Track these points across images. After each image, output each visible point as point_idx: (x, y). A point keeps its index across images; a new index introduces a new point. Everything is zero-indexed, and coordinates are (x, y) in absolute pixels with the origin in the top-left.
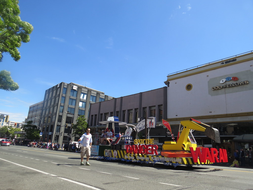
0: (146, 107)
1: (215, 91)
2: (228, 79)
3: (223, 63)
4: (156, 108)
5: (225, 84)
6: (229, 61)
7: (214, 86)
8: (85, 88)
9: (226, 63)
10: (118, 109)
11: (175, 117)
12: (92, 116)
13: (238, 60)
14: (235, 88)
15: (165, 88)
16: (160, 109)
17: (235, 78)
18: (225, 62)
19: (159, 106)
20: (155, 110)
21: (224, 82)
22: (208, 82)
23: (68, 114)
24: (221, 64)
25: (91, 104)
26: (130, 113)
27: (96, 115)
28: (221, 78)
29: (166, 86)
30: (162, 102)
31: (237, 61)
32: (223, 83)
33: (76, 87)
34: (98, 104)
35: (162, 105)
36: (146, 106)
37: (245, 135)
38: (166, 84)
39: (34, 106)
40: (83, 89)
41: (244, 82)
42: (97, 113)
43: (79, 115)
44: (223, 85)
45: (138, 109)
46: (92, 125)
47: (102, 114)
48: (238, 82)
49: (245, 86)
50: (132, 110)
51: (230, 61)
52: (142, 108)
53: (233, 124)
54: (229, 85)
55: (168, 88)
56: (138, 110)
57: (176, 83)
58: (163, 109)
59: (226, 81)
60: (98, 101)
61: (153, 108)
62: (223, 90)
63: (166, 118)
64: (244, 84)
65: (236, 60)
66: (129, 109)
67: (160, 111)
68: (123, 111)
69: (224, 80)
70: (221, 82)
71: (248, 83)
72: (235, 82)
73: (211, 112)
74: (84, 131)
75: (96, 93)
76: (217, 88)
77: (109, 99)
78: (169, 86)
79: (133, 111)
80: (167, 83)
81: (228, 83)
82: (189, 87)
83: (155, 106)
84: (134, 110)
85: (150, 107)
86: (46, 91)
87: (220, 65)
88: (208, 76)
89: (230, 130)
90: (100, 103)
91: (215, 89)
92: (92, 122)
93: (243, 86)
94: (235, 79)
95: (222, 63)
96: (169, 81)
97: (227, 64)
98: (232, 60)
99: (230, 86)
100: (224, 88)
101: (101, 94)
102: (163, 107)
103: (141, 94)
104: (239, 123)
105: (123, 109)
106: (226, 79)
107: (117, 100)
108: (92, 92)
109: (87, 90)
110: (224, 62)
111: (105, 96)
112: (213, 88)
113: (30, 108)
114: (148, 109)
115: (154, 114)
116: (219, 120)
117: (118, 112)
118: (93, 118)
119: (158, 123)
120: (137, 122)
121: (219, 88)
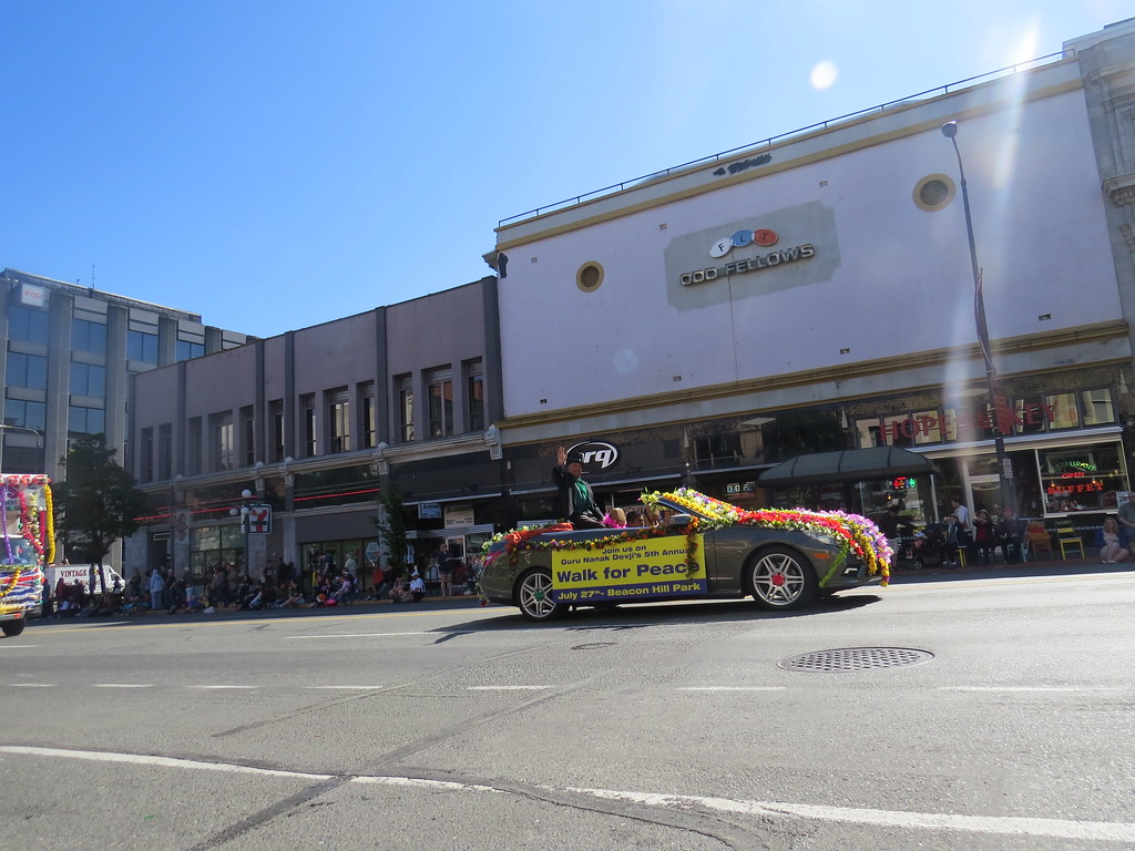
0: (409, 374)
1: (693, 290)
2: (741, 239)
3: (721, 172)
4: (455, 375)
5: (729, 260)
6: (743, 161)
7: (689, 270)
8: (91, 293)
9: (733, 169)
10: (275, 391)
11: (536, 408)
12: (147, 432)
13: (777, 158)
14: (765, 278)
15: (489, 285)
16: (471, 381)
17: (765, 235)
18: (729, 165)
19: (468, 364)
20: (448, 382)
21: (726, 250)
22: (667, 252)
24: (715, 173)
25: (134, 377)
26: (338, 407)
27: (166, 428)
28: (714, 233)
29: (494, 273)
30: (477, 347)
31: (772, 163)
32: (719, 253)
33: (40, 291)
34: (174, 373)
35: (479, 359)
36: (408, 370)
37: (801, 457)
38: (491, 266)
40: (80, 302)
41: (800, 252)
42: (172, 419)
43: (71, 434)
44: (722, 264)
45: (372, 382)
46: (150, 478)
47: (196, 421)
48: (776, 250)
49: (802, 265)
50: (345, 388)
51: (746, 165)
52: (390, 379)
53: (760, 421)
54: (746, 263)
55: (502, 283)
56: (374, 389)
57: (534, 260)
58: (484, 379)
59: (733, 248)
60: (175, 355)
61: (441, 376)
62: (724, 282)
63: (499, 416)
64: (801, 255)
65: (768, 158)
66: (333, 387)
67: (471, 384)
68: (301, 396)
69: (727, 243)
70: (715, 252)
71: (813, 255)
72: (764, 252)
73: (680, 378)
74: (109, 510)
75: (154, 319)
76: (698, 276)
77: (227, 346)
78: (504, 275)
79: (351, 395)
80: (497, 260)
81: (740, 256)
82: (590, 276)
83: (448, 366)
84: (353, 389)
85: (427, 373)
87: (708, 178)
88: (663, 227)
89: (751, 443)
90: (183, 365)
91: (692, 283)
92: (150, 464)
93: (793, 266)
94: (766, 237)
95: (717, 168)
96: (505, 253)
97: (736, 174)
98: (755, 157)
99: (746, 266)
100: (725, 275)
101: (183, 325)
102: (483, 367)
103: (382, 312)
104: (784, 415)
105: (301, 389)
106: (734, 237)
107: (268, 346)
108: (134, 314)
109: (103, 307)
110: (726, 167)
111: (208, 329)
112: (685, 279)
114: (416, 381)
115: (446, 401)
116: (709, 409)
117: (276, 404)
118: (150, 442)
119: (463, 438)
120: (373, 443)
121: (708, 278)
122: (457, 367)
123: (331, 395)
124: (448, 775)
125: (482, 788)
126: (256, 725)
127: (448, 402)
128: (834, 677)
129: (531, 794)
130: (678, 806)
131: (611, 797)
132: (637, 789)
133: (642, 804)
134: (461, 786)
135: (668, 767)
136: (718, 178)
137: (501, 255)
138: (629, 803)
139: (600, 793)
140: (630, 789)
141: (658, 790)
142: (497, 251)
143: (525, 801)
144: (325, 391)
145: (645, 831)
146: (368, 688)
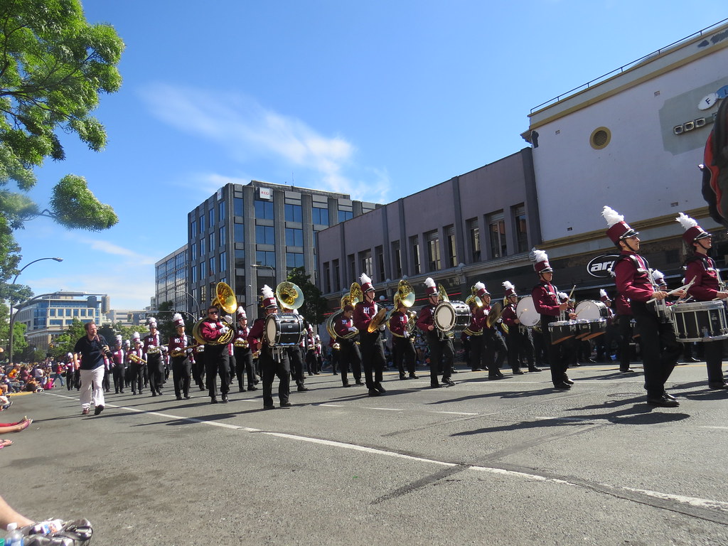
0: (476, 219)
1: (685, 138)
2: (724, 92)
3: (705, 43)
4: (506, 216)
5: (715, 110)
6: (724, 31)
7: (680, 122)
8: (293, 189)
9: (715, 40)
10: (395, 235)
11: (564, 234)
12: (326, 264)
15: (527, 153)
16: (517, 219)
18: (711, 37)
19: (514, 208)
20: (502, 222)
21: (712, 103)
22: (661, 112)
23: (259, 270)
24: (700, 46)
25: (317, 233)
26: (432, 243)
27: (336, 262)
28: (704, 91)
29: (529, 145)
30: (520, 196)
32: (708, 106)
33: (268, 190)
34: (338, 230)
35: (522, 205)
36: (475, 216)
38: (527, 141)
39: (166, 262)
40: (288, 194)
42: (339, 256)
43: (288, 268)
44: (709, 114)
45: (452, 225)
46: (329, 291)
47: (352, 256)
50: (436, 231)
51: (727, 34)
52: (464, 222)
55: (536, 152)
56: (454, 229)
57: (558, 132)
58: (526, 218)
59: (718, 100)
60: (337, 220)
61: (497, 218)
63: (539, 242)
66: (428, 230)
67: (518, 222)
68: (410, 238)
69: (713, 98)
70: (703, 105)
73: (677, 204)
74: (309, 309)
75: (325, 199)
76: (689, 126)
77: (365, 211)
78: (536, 145)
79: (439, 235)
80: (531, 136)
82: (600, 138)
83: (501, 211)
84: (441, 230)
85: (487, 216)
86: (189, 215)
87: (694, 50)
88: (657, 94)
90: (342, 224)
91: (684, 132)
92: (329, 283)
95: (701, 42)
96: (536, 131)
97: (719, 42)
100: (712, 122)
101: (341, 201)
102: (525, 209)
103: (456, 180)
105: (409, 233)
106: (718, 92)
107: (389, 210)
108: (315, 198)
109: (299, 196)
110: (708, 39)
111: (354, 202)
112: (678, 129)
113: (157, 268)
114: (481, 221)
115: (501, 234)
117: (395, 244)
118: (328, 270)
119: (515, 257)
120: (455, 264)
121: (697, 126)
122: (508, 211)
123: (427, 235)
124: (534, 471)
125: (559, 481)
126: (405, 431)
127: (503, 235)
129: (595, 487)
130: (719, 509)
131: (660, 497)
132: (680, 493)
133: (687, 504)
135: (703, 481)
136: (702, 49)
137: (534, 132)
138: (676, 502)
139: (650, 493)
140: (675, 493)
141: (699, 496)
142: (530, 130)
143: (593, 493)
144: (424, 233)
145: (694, 523)
146: (469, 414)
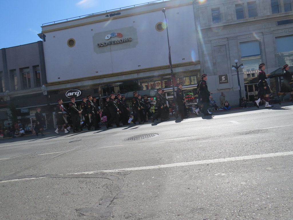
0: (15, 70)
1: (101, 49)
2: (113, 35)
3: (107, 16)
4: (31, 70)
5: (110, 40)
6: (113, 13)
7: (100, 43)
9: (111, 15)
11: (57, 80)
14: (120, 46)
15: (40, 43)
16: (36, 72)
17: (119, 34)
19: (35, 67)
20: (28, 73)
21: (109, 38)
22: (93, 37)
28: (107, 33)
29: (42, 40)
30: (37, 62)
31: (121, 15)
32: (108, 39)
35: (38, 66)
36: (14, 68)
37: (129, 93)
38: (41, 38)
41: (128, 39)
44: (108, 42)
45: (2, 72)
48: (122, 39)
49: (129, 43)
51: (114, 15)
53: (119, 84)
54: (114, 42)
55: (44, 43)
56: (3, 74)
57: (54, 37)
58: (40, 72)
59: (111, 37)
61: (26, 70)
62: (109, 46)
63: (46, 83)
64: (129, 41)
65: (119, 14)
69: (110, 36)
70: (106, 38)
71: (131, 41)
72: (119, 39)
73: (98, 72)
76: (102, 44)
78: (45, 40)
80: (42, 36)
81: (113, 40)
82: (71, 43)
83: (28, 68)
85: (21, 69)
87: (104, 17)
88: (92, 30)
89: (117, 89)
91: (100, 46)
93: (127, 43)
94: (120, 35)
97: (112, 17)
98: (117, 13)
99: (115, 43)
100: (109, 45)
102: (39, 68)
103: (4, 50)
104: (124, 82)
110: (109, 15)
112: (99, 45)
114: (18, 71)
115: (28, 78)
116: (106, 80)
119: (34, 89)
120: (4, 91)
121: (105, 45)
122: (31, 68)
125: (42, 178)
127: (29, 79)
128: (136, 141)
129: (57, 177)
130: (97, 173)
131: (79, 174)
132: (87, 171)
133: (88, 174)
134: (35, 178)
135: (95, 165)
136: (107, 18)
137: (44, 34)
138: (84, 174)
139: (76, 174)
140: (85, 172)
141: (92, 171)
142: (42, 33)
143: (55, 179)
145: (88, 180)
